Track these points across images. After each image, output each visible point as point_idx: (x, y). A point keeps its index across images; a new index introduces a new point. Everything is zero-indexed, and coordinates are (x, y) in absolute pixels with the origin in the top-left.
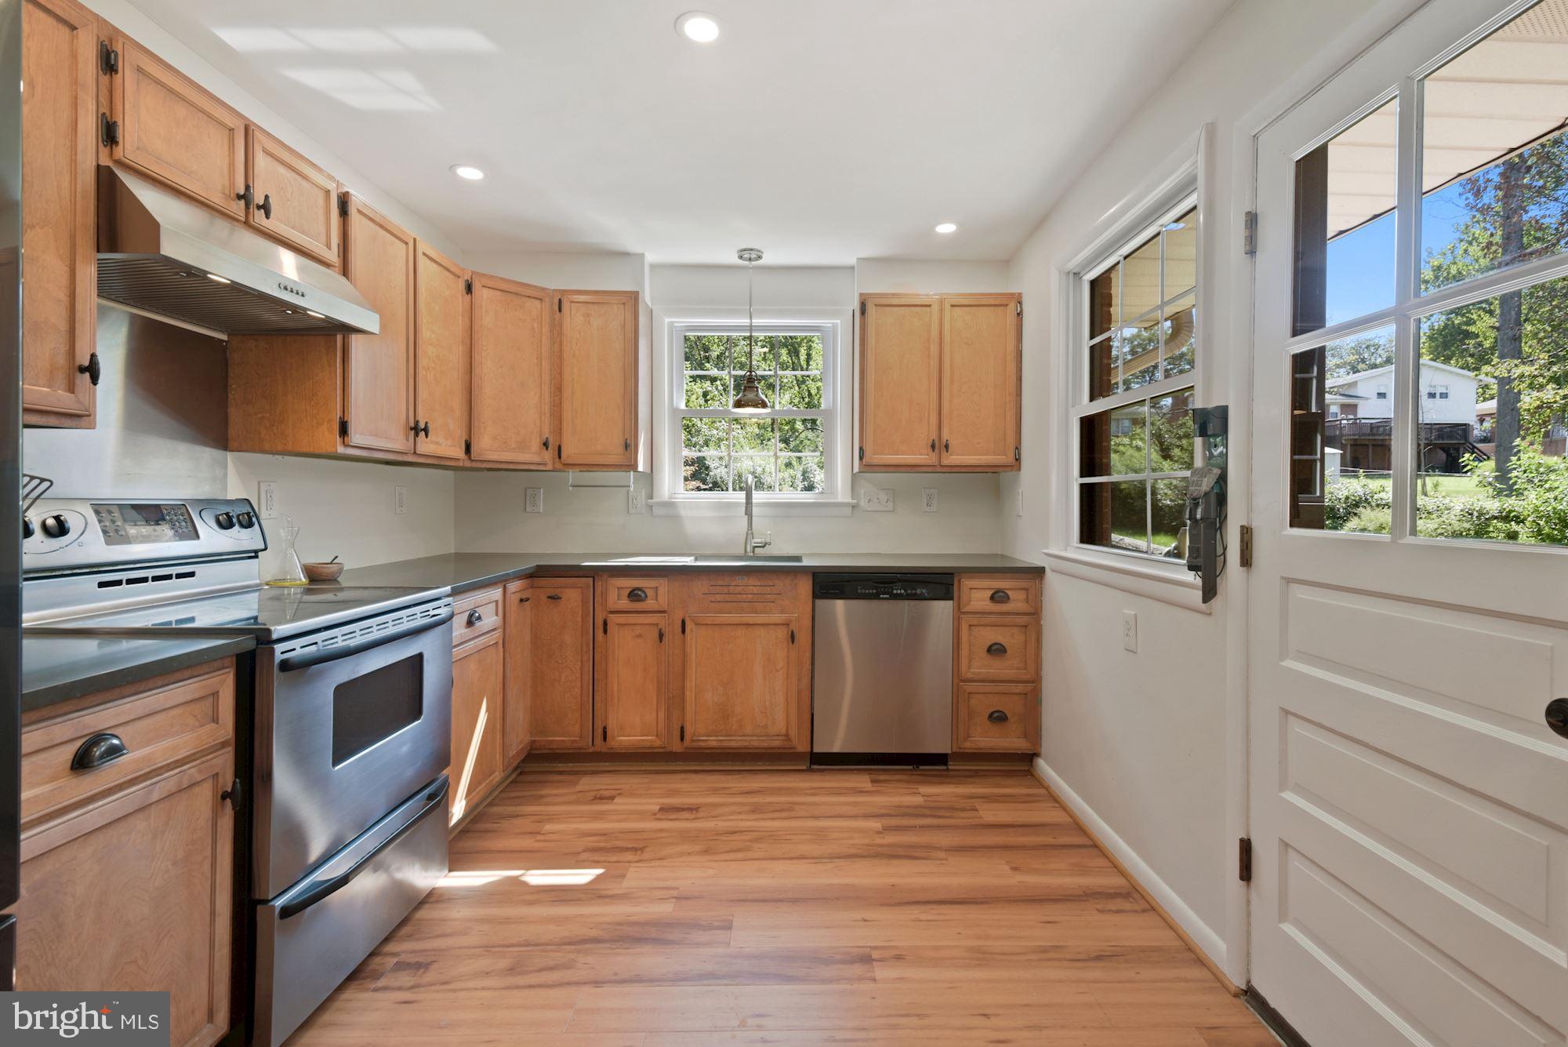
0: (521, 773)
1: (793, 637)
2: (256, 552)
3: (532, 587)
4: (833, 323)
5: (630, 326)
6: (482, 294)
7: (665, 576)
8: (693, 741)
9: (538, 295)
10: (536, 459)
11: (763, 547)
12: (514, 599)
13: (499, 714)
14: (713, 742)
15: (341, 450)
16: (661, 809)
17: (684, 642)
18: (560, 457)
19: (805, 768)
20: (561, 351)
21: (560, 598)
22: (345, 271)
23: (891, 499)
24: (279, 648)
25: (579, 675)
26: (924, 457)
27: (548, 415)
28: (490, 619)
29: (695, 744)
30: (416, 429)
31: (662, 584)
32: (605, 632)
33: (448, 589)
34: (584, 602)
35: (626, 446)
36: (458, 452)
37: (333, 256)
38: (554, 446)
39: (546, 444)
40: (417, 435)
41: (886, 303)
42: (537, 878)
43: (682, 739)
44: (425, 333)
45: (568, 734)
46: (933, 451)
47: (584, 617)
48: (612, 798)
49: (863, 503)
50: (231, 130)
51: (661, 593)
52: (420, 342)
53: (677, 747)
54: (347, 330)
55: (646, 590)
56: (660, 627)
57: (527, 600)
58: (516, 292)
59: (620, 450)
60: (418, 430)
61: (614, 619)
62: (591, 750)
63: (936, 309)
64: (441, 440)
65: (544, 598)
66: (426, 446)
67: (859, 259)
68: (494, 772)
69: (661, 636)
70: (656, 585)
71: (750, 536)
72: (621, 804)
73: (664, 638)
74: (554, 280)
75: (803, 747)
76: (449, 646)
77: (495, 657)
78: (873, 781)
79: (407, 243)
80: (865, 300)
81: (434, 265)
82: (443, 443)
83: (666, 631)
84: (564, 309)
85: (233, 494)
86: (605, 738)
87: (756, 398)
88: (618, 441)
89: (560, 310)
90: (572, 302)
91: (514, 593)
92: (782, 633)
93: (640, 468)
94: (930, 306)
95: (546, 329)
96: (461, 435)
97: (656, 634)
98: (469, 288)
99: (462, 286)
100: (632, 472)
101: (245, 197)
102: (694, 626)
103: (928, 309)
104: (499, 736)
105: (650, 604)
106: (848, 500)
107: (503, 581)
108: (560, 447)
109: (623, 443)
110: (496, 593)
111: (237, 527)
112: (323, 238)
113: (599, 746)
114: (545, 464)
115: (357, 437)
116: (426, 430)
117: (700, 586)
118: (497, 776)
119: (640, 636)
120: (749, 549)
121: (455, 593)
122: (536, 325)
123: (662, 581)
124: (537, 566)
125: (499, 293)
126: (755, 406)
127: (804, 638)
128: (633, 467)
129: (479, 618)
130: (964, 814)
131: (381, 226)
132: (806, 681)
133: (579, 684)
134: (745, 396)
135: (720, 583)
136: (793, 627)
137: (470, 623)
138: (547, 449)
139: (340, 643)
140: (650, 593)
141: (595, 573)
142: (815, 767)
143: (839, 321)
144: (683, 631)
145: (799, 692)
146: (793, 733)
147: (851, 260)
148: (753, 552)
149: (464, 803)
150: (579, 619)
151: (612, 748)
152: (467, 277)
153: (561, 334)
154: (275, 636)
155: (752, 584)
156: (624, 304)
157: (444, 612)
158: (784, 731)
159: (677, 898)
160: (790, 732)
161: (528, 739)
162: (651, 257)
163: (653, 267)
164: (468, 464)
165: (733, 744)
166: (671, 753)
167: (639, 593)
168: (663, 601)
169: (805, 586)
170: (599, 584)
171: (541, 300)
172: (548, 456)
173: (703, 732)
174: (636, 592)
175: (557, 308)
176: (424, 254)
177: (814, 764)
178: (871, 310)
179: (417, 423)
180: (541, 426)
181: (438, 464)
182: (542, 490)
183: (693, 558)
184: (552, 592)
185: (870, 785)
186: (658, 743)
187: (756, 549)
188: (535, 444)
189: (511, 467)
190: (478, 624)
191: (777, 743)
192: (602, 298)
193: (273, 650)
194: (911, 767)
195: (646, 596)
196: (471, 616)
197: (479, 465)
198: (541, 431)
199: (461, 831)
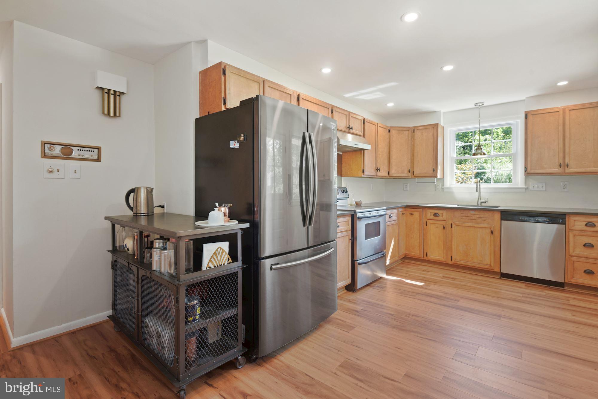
0: (403, 262)
1: (492, 233)
2: (347, 198)
3: (405, 211)
4: (517, 121)
5: (435, 134)
6: (393, 132)
7: (445, 210)
8: (455, 261)
9: (407, 129)
10: (406, 175)
11: (485, 203)
12: (401, 213)
13: (397, 243)
14: (462, 263)
15: (363, 176)
16: (443, 277)
17: (452, 231)
18: (413, 175)
19: (498, 278)
20: (414, 144)
21: (413, 214)
22: (364, 136)
23: (544, 186)
24: (358, 214)
25: (419, 237)
26: (556, 170)
27: (410, 163)
28: (394, 218)
29: (456, 262)
30: (377, 170)
31: (445, 212)
32: (426, 225)
33: (385, 208)
34: (420, 216)
35: (434, 171)
36: (386, 175)
37: (362, 134)
38: (411, 172)
39: (409, 171)
40: (377, 171)
41: (535, 113)
42: (407, 281)
43: (452, 260)
44: (380, 146)
45: (416, 252)
46: (560, 167)
47: (420, 220)
48: (429, 272)
49: (531, 188)
50: (347, 115)
51: (444, 215)
52: (378, 148)
53: (450, 262)
54: (364, 150)
55: (439, 214)
56: (444, 225)
57: (404, 214)
58: (401, 130)
59: (432, 172)
60: (378, 170)
61: (429, 222)
62: (423, 259)
63: (562, 112)
64: (382, 172)
65: (409, 214)
66: (379, 174)
67: (526, 97)
68: (396, 257)
69: (444, 228)
70: (442, 212)
71: (479, 199)
72: (430, 273)
73: (445, 229)
74: (412, 124)
75: (497, 270)
76: (385, 222)
77: (396, 227)
78: (525, 286)
79: (376, 125)
80: (527, 113)
81: (381, 128)
82: (383, 173)
83: (446, 226)
84: (415, 132)
85: (343, 186)
86: (427, 256)
87: (481, 152)
88: (431, 169)
89: (414, 132)
90: (417, 130)
91: (400, 212)
92: (488, 231)
93: (439, 177)
94: (559, 111)
95: (410, 138)
96: (387, 170)
97: (443, 228)
98: (389, 131)
99: (388, 131)
100: (436, 178)
101: (349, 128)
102: (455, 226)
103: (558, 113)
104: (397, 248)
105: (440, 218)
106: (524, 187)
107: (397, 208)
108: (413, 172)
109: (433, 170)
110: (396, 211)
111: (344, 193)
112: (360, 131)
113: (425, 258)
114: (409, 177)
115: (366, 173)
116: (379, 170)
117: (457, 214)
118: (397, 258)
119: (437, 227)
120: (479, 203)
121: (387, 209)
122: (407, 138)
123: (444, 211)
124: (407, 205)
125: (397, 131)
126: (481, 154)
127: (497, 233)
128: (436, 177)
129: (392, 216)
130: (561, 300)
131: (371, 123)
132: (498, 248)
133: (419, 239)
134: (476, 152)
135: (464, 213)
136: (492, 229)
137: (390, 217)
138: (410, 172)
139: (366, 215)
140: (440, 215)
141: (423, 208)
142: (503, 278)
143: (519, 121)
144: (452, 227)
145: (495, 251)
146: (493, 264)
147: (524, 98)
148: (481, 204)
149: (389, 261)
150: (419, 221)
151: (429, 259)
152: (389, 128)
153: (414, 139)
154: (357, 212)
155: (477, 214)
156: (433, 128)
157: (384, 213)
158: (489, 263)
159: (444, 293)
160: (491, 264)
161: (404, 252)
162: (443, 111)
163: (444, 113)
164: (389, 177)
165: (470, 265)
166: (448, 264)
167: (437, 214)
168: (445, 217)
169: (498, 216)
170: (424, 211)
171: (409, 130)
172: (410, 174)
173: (458, 259)
174: (436, 214)
175: (413, 132)
176: (379, 126)
177: (502, 277)
178: (530, 117)
179: (377, 169)
180: (408, 166)
181: (382, 177)
182: (408, 184)
183: (457, 205)
184: (411, 212)
185: (524, 286)
186: (443, 260)
187: (482, 203)
188: (406, 171)
189: (400, 178)
190: (392, 218)
191: (486, 267)
192: (426, 127)
193: (356, 215)
194: (546, 286)
195: (439, 216)
196: (390, 216)
197: (391, 178)
198: (408, 167)
199: (389, 269)
